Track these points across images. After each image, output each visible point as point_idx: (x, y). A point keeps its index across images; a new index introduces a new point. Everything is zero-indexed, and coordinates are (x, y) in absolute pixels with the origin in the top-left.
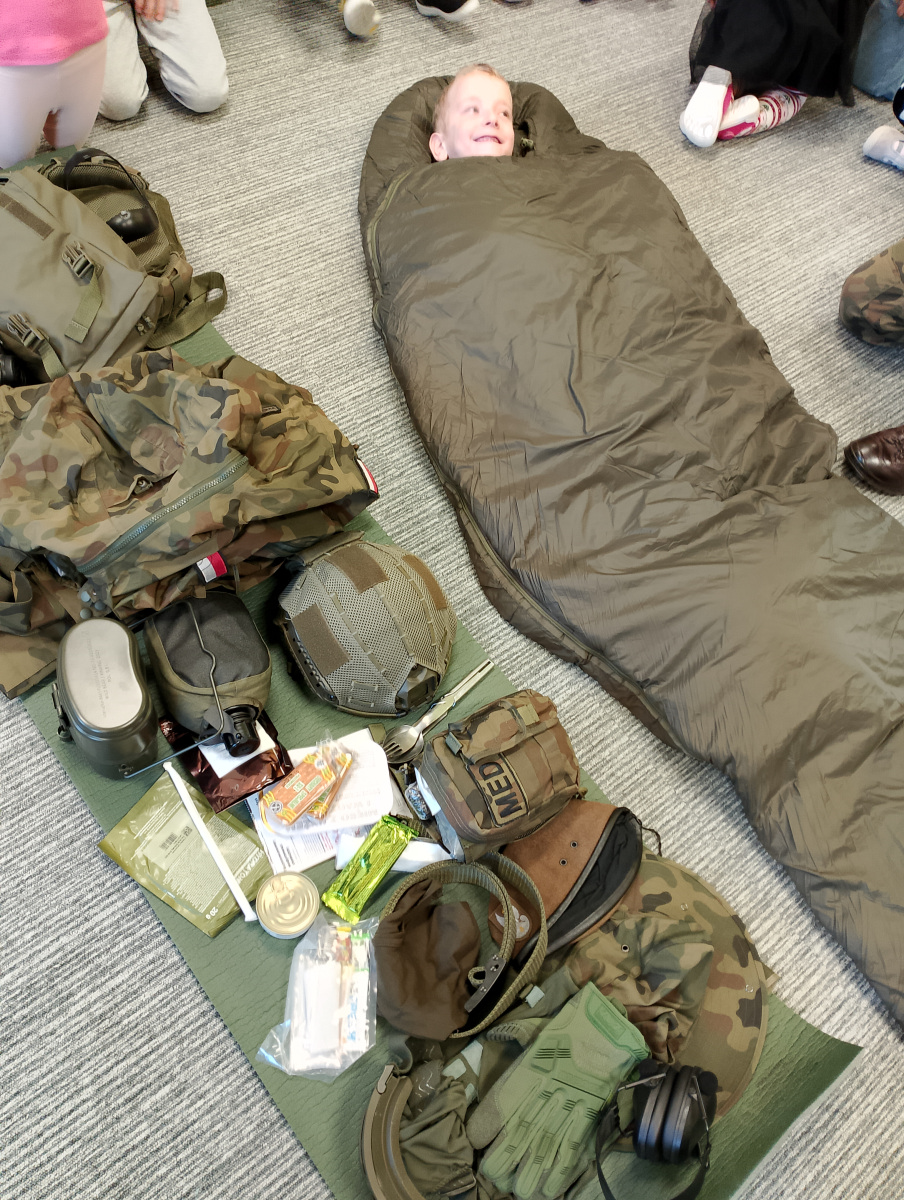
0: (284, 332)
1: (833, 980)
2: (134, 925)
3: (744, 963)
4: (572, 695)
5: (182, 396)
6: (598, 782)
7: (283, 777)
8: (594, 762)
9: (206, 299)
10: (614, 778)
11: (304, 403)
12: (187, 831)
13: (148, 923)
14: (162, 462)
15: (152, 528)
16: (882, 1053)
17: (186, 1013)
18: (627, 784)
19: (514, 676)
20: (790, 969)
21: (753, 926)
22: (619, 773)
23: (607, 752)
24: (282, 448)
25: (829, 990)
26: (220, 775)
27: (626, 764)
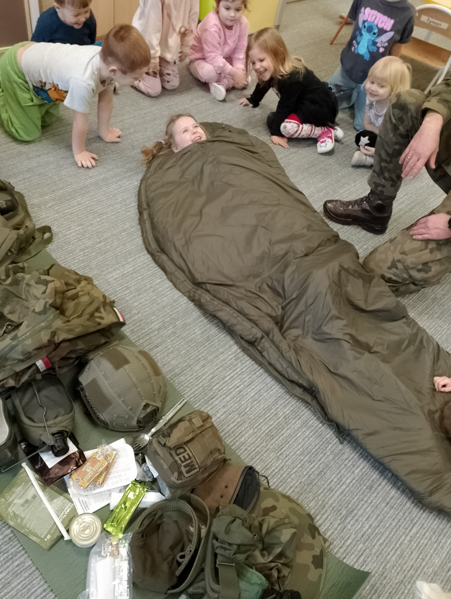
0: (81, 250)
1: (358, 541)
2: (8, 547)
3: (314, 537)
4: (225, 412)
5: (28, 285)
6: (239, 454)
7: (81, 465)
8: (237, 444)
9: (43, 238)
10: (247, 451)
11: (88, 284)
12: (34, 497)
13: (15, 546)
14: (19, 316)
15: (13, 348)
16: (384, 575)
17: (36, 591)
18: (253, 453)
19: (196, 406)
20: (337, 538)
21: (318, 518)
22: (249, 449)
23: (243, 439)
24: (77, 305)
25: (356, 546)
26: (50, 467)
27: (252, 443)
